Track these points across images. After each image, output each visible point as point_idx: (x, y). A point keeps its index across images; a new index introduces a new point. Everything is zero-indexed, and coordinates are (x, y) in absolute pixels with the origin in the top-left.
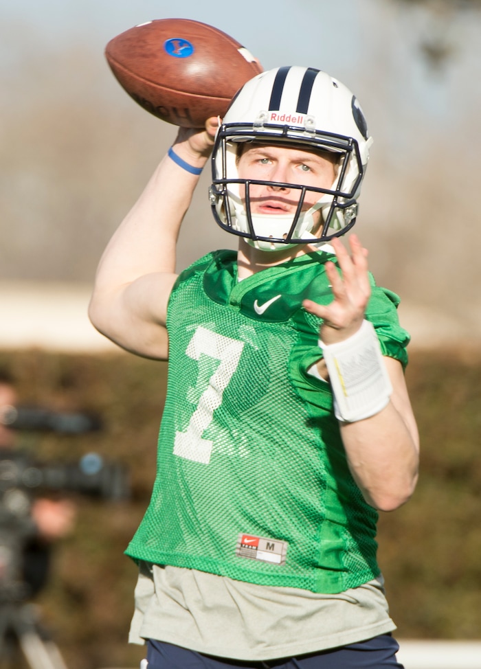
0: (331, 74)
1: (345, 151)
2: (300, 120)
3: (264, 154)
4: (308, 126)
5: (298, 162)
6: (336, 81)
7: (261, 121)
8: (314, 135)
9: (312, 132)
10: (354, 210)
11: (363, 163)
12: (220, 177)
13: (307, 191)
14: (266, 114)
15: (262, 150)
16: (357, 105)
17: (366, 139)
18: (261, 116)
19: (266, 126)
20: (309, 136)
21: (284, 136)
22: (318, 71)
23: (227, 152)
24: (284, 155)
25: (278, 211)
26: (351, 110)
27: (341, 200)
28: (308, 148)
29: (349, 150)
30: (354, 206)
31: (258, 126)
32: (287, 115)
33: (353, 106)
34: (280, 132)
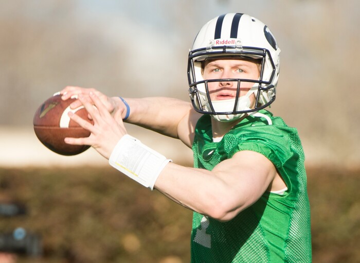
0: (251, 15)
1: (262, 57)
2: (233, 42)
3: (215, 65)
4: (238, 44)
5: (235, 67)
6: (254, 19)
7: (210, 46)
8: (242, 49)
9: (241, 48)
10: (273, 91)
11: (275, 63)
12: (192, 83)
13: (241, 82)
14: (213, 42)
15: (213, 63)
16: (267, 30)
17: (276, 50)
18: (210, 43)
19: (214, 48)
20: (239, 50)
21: (224, 52)
22: (242, 14)
23: (195, 67)
24: (226, 64)
25: (228, 97)
26: (264, 33)
27: (264, 86)
28: (240, 58)
29: (264, 56)
30: (273, 89)
31: (209, 49)
32: (225, 40)
33: (265, 31)
34: (222, 50)
